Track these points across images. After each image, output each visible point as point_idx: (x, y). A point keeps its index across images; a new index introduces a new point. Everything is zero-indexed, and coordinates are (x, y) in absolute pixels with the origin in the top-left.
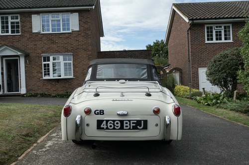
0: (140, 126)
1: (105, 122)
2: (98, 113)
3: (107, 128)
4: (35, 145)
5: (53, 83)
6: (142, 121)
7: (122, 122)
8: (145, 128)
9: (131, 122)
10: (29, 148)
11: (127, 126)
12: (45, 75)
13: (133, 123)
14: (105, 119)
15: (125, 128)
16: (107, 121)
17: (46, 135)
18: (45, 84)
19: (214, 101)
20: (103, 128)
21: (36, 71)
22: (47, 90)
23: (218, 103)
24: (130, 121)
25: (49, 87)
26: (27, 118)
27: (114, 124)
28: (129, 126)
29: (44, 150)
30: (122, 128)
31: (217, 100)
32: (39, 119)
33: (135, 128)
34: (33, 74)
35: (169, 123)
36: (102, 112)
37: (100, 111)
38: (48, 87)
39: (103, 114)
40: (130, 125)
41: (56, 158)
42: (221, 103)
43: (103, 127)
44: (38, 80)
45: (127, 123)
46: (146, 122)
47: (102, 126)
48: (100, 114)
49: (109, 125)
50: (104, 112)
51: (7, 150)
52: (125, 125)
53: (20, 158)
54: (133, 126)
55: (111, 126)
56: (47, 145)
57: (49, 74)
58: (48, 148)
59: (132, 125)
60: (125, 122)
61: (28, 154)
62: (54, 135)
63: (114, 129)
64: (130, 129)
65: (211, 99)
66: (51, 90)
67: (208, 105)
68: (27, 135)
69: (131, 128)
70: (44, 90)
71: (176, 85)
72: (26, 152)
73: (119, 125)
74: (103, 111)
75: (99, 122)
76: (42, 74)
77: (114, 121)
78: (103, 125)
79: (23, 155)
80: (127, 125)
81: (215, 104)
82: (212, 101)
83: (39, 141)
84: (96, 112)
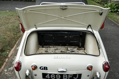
9: (69, 75)
10: (3, 65)
23: (118, 11)
27: (55, 76)
29: (12, 68)
37: (44, 67)
39: (47, 69)
43: (47, 77)
49: (52, 76)
52: (64, 77)
67: (112, 12)
73: (60, 77)
74: (47, 68)
81: (116, 12)
82: (114, 10)
83: (9, 56)
84: (41, 68)
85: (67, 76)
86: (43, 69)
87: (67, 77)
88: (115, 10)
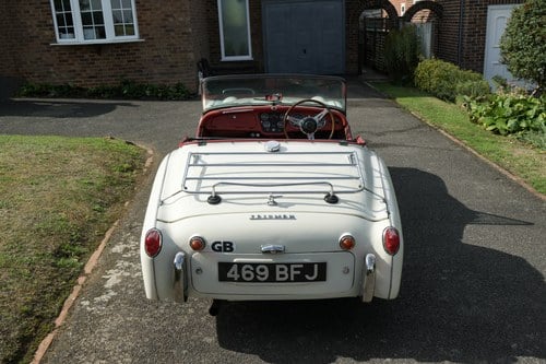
0: (312, 275)
1: (235, 268)
2: (220, 248)
3: (241, 280)
4: (81, 280)
5: (87, 56)
6: (316, 266)
7: (271, 267)
8: (322, 277)
9: (292, 266)
10: (71, 291)
11: (282, 276)
12: (62, 31)
13: (295, 269)
14: (235, 260)
15: (278, 278)
16: (240, 265)
17: (101, 248)
18: (64, 57)
19: (511, 122)
20: (232, 280)
21: (35, 22)
22: (72, 74)
23: (520, 129)
24: (288, 265)
25: (77, 67)
26: (48, 198)
27: (254, 271)
28: (287, 275)
29: (105, 298)
30: (272, 279)
31: (520, 119)
32: (75, 197)
33: (299, 279)
34: (30, 30)
35: (372, 268)
36: (227, 246)
37: (225, 243)
38: (72, 68)
39: (232, 250)
40: (289, 272)
41: (136, 325)
42: (528, 128)
43: (231, 276)
44: (45, 47)
45: (282, 270)
46: (323, 267)
47: (229, 275)
48: (225, 251)
49: (244, 273)
50: (234, 246)
51: (27, 304)
52: (278, 273)
53: (59, 321)
54: (295, 275)
55: (248, 275)
56: (109, 284)
57: (71, 31)
58: (112, 293)
59: (293, 273)
60: (278, 267)
61: (72, 308)
62: (118, 248)
63: (255, 280)
64: (289, 280)
65: (504, 117)
66: (84, 75)
67: (496, 132)
68: (59, 254)
69: (292, 279)
70: (64, 75)
71: (421, 57)
72: (67, 304)
73: (266, 273)
74: (231, 244)
75: (224, 268)
76: (52, 29)
77: (255, 265)
78: (233, 273)
79: (64, 313)
80: (282, 273)
81: (514, 132)
82: (507, 123)
83: (88, 269)
84: (216, 246)
85: (286, 269)
86: (220, 250)
87: (285, 273)
88: (509, 125)
